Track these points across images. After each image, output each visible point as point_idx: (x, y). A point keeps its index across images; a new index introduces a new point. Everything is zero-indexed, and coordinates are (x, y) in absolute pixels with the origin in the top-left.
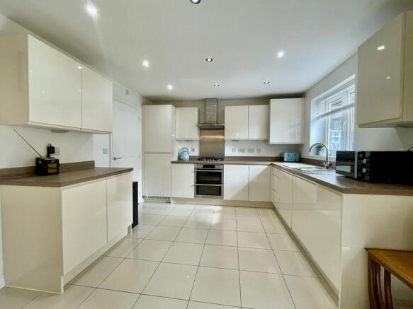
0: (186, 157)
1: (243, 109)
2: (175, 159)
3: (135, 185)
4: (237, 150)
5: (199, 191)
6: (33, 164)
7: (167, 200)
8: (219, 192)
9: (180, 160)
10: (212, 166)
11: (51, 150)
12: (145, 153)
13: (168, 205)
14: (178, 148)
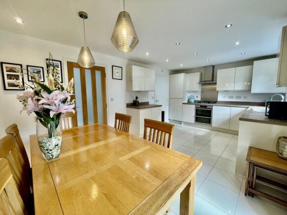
0: (192, 101)
1: (231, 70)
2: (186, 102)
3: (163, 113)
4: (227, 97)
5: (197, 120)
6: (132, 102)
7: (180, 122)
8: (209, 121)
9: (189, 103)
10: (206, 107)
11: (137, 98)
12: (170, 98)
13: (180, 125)
14: (188, 95)
